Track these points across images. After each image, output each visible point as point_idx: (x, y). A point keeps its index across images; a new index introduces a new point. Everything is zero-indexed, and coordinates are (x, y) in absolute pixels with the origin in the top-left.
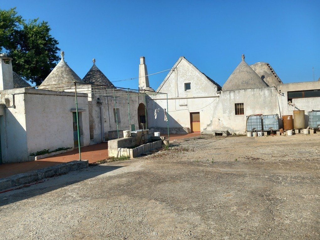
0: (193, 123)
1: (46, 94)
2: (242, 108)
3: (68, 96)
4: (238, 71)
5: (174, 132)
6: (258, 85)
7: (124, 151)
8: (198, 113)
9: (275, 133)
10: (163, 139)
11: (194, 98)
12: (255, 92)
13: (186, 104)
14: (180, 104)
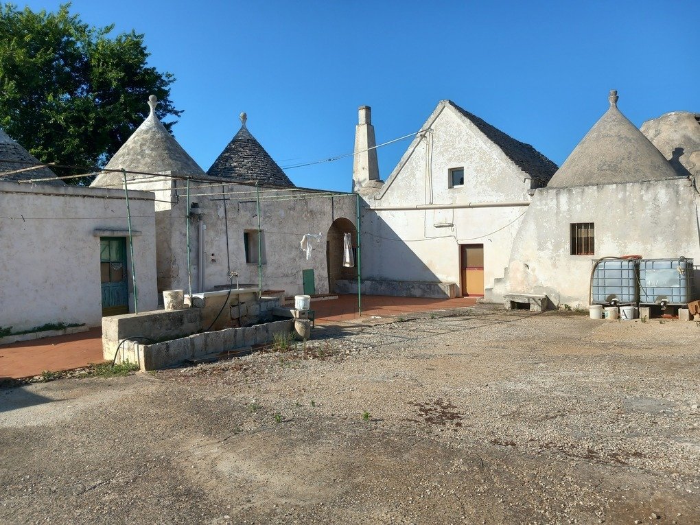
0: (469, 272)
1: (7, 192)
2: (590, 236)
3: (84, 196)
4: (595, 135)
5: (417, 292)
6: (648, 174)
7: (129, 349)
8: (481, 246)
9: (673, 311)
10: (298, 316)
11: (470, 207)
12: (628, 194)
13: (450, 221)
14: (437, 222)
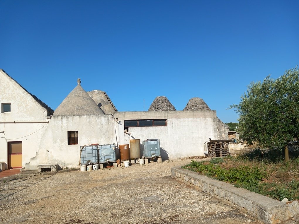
2: (76, 136)
4: (73, 95)
6: (95, 112)
9: (111, 164)
11: (15, 123)
12: (91, 119)
13: (2, 130)
